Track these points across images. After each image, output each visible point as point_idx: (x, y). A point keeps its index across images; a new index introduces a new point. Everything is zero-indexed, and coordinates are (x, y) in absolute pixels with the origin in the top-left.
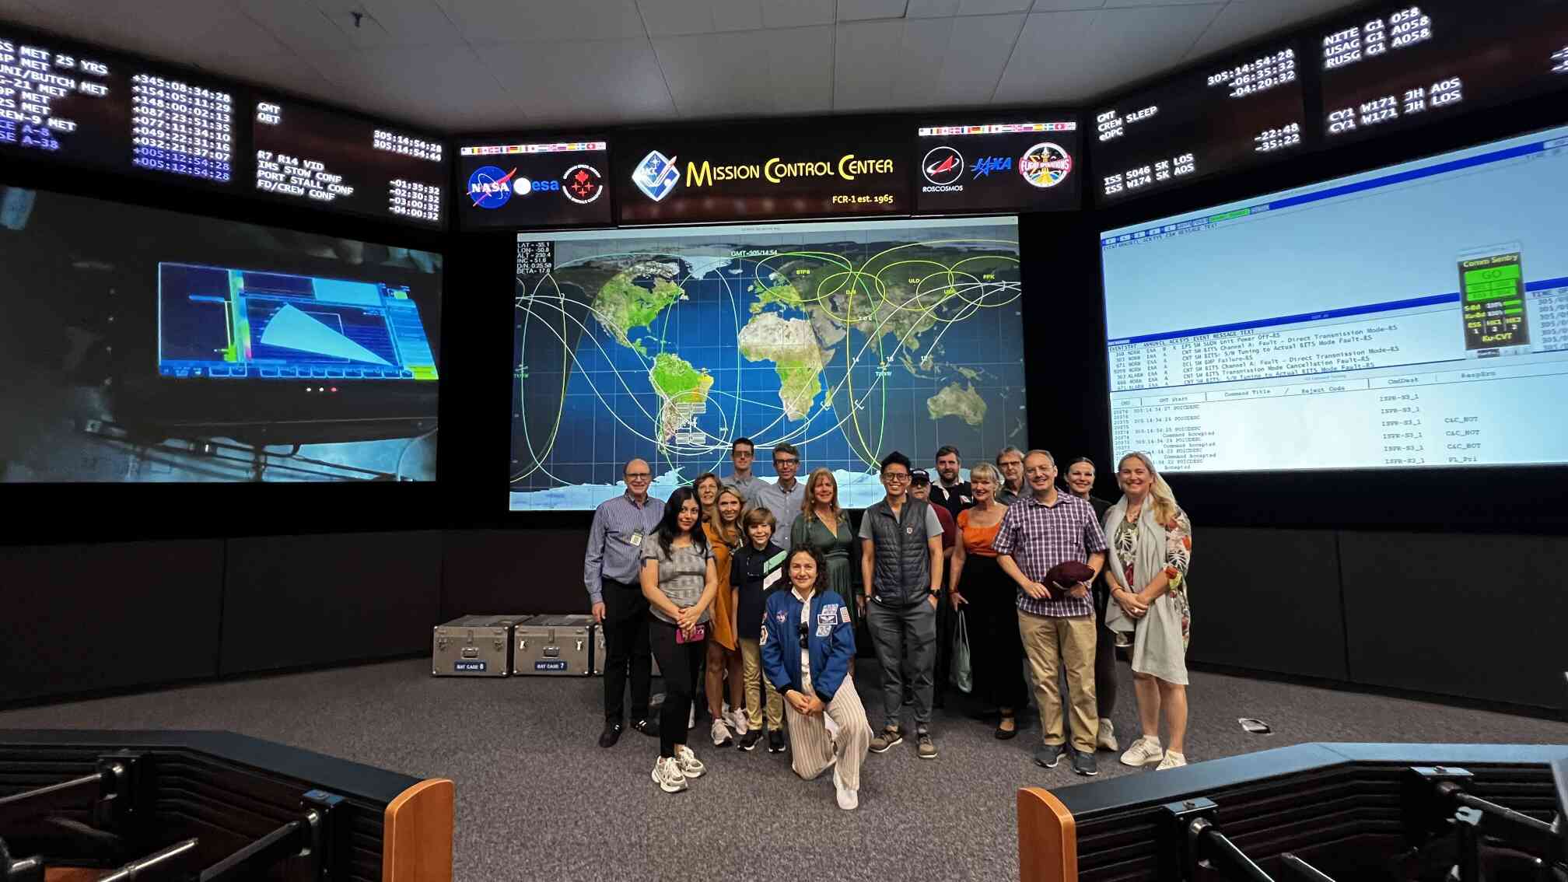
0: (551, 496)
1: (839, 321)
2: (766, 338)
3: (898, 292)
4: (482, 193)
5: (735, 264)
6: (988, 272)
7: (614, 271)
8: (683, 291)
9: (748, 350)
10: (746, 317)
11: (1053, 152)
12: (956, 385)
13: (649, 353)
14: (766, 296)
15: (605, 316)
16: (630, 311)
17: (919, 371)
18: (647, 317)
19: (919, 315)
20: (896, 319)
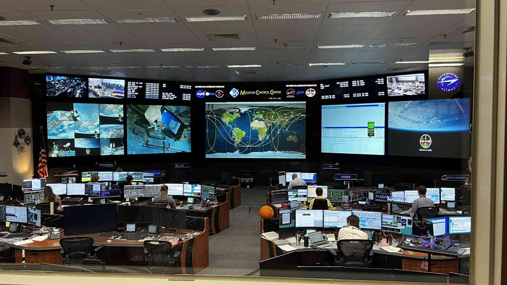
0: (214, 155)
1: (270, 122)
2: (256, 125)
3: (282, 116)
4: (199, 95)
5: (250, 110)
6: (300, 113)
7: (225, 111)
8: (239, 115)
9: (252, 127)
10: (252, 121)
11: (312, 90)
12: (292, 135)
13: (233, 128)
14: (256, 117)
15: (224, 120)
16: (229, 119)
17: (285, 132)
18: (232, 120)
19: (286, 121)
20: (281, 122)
